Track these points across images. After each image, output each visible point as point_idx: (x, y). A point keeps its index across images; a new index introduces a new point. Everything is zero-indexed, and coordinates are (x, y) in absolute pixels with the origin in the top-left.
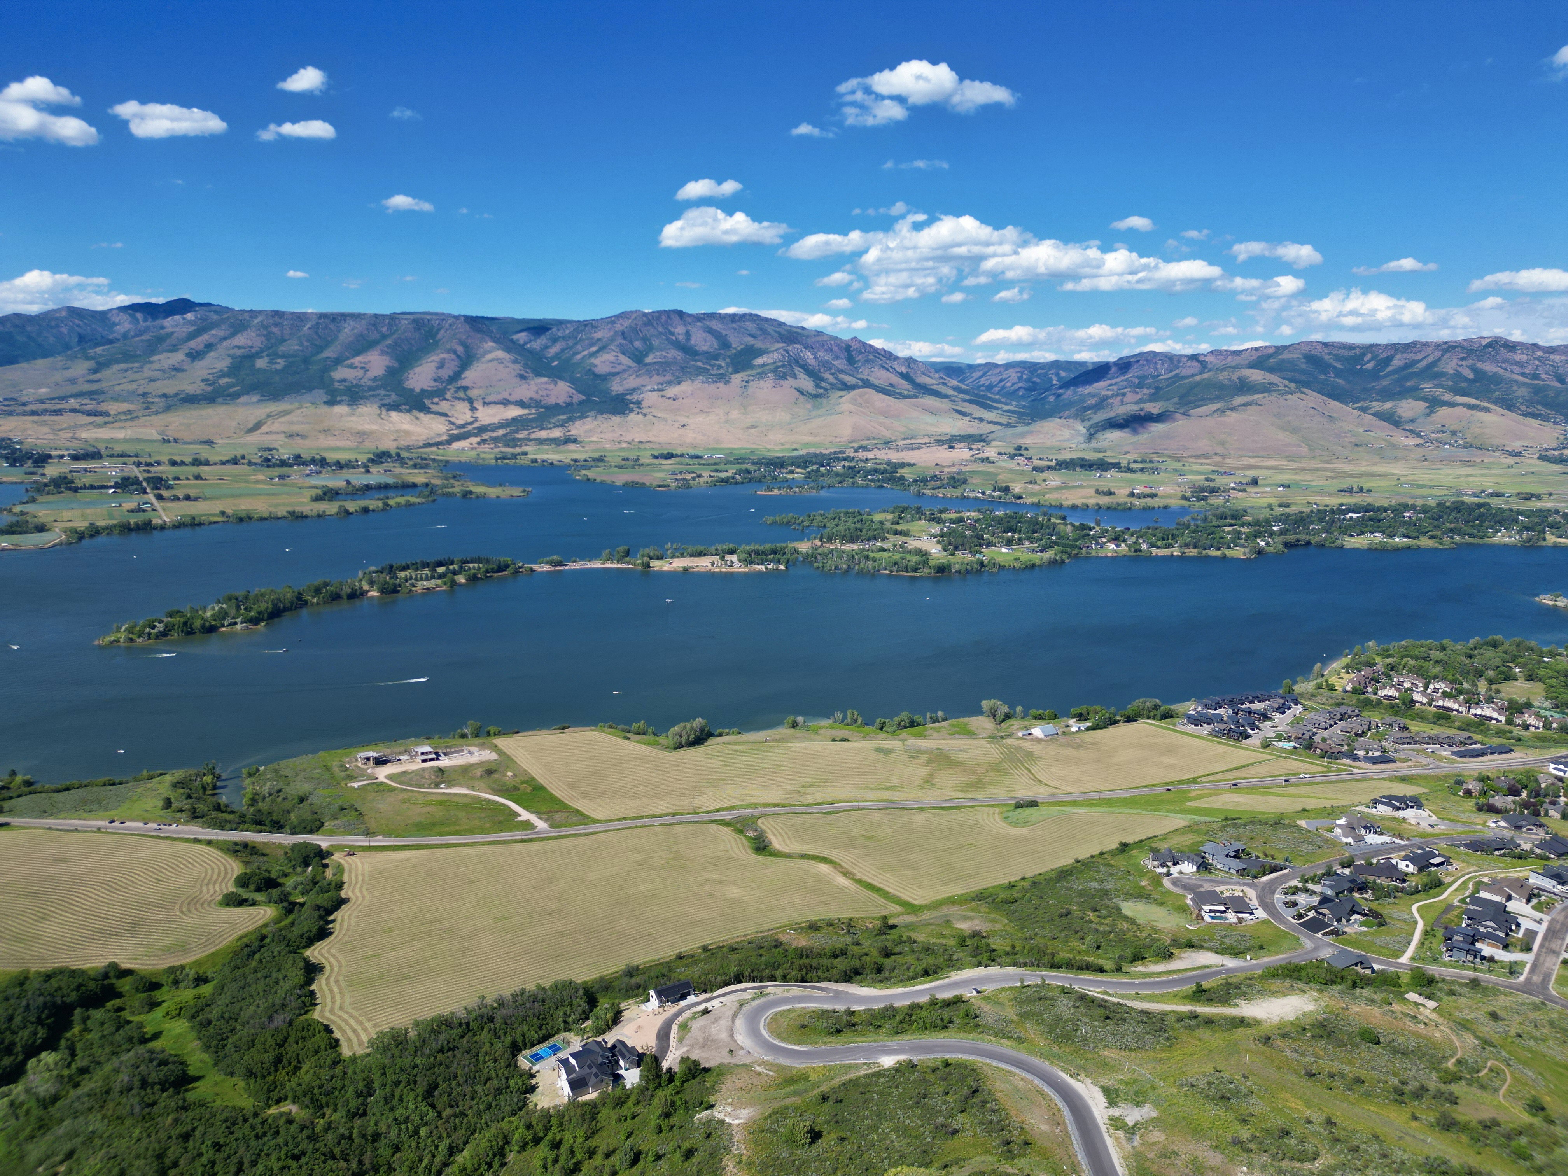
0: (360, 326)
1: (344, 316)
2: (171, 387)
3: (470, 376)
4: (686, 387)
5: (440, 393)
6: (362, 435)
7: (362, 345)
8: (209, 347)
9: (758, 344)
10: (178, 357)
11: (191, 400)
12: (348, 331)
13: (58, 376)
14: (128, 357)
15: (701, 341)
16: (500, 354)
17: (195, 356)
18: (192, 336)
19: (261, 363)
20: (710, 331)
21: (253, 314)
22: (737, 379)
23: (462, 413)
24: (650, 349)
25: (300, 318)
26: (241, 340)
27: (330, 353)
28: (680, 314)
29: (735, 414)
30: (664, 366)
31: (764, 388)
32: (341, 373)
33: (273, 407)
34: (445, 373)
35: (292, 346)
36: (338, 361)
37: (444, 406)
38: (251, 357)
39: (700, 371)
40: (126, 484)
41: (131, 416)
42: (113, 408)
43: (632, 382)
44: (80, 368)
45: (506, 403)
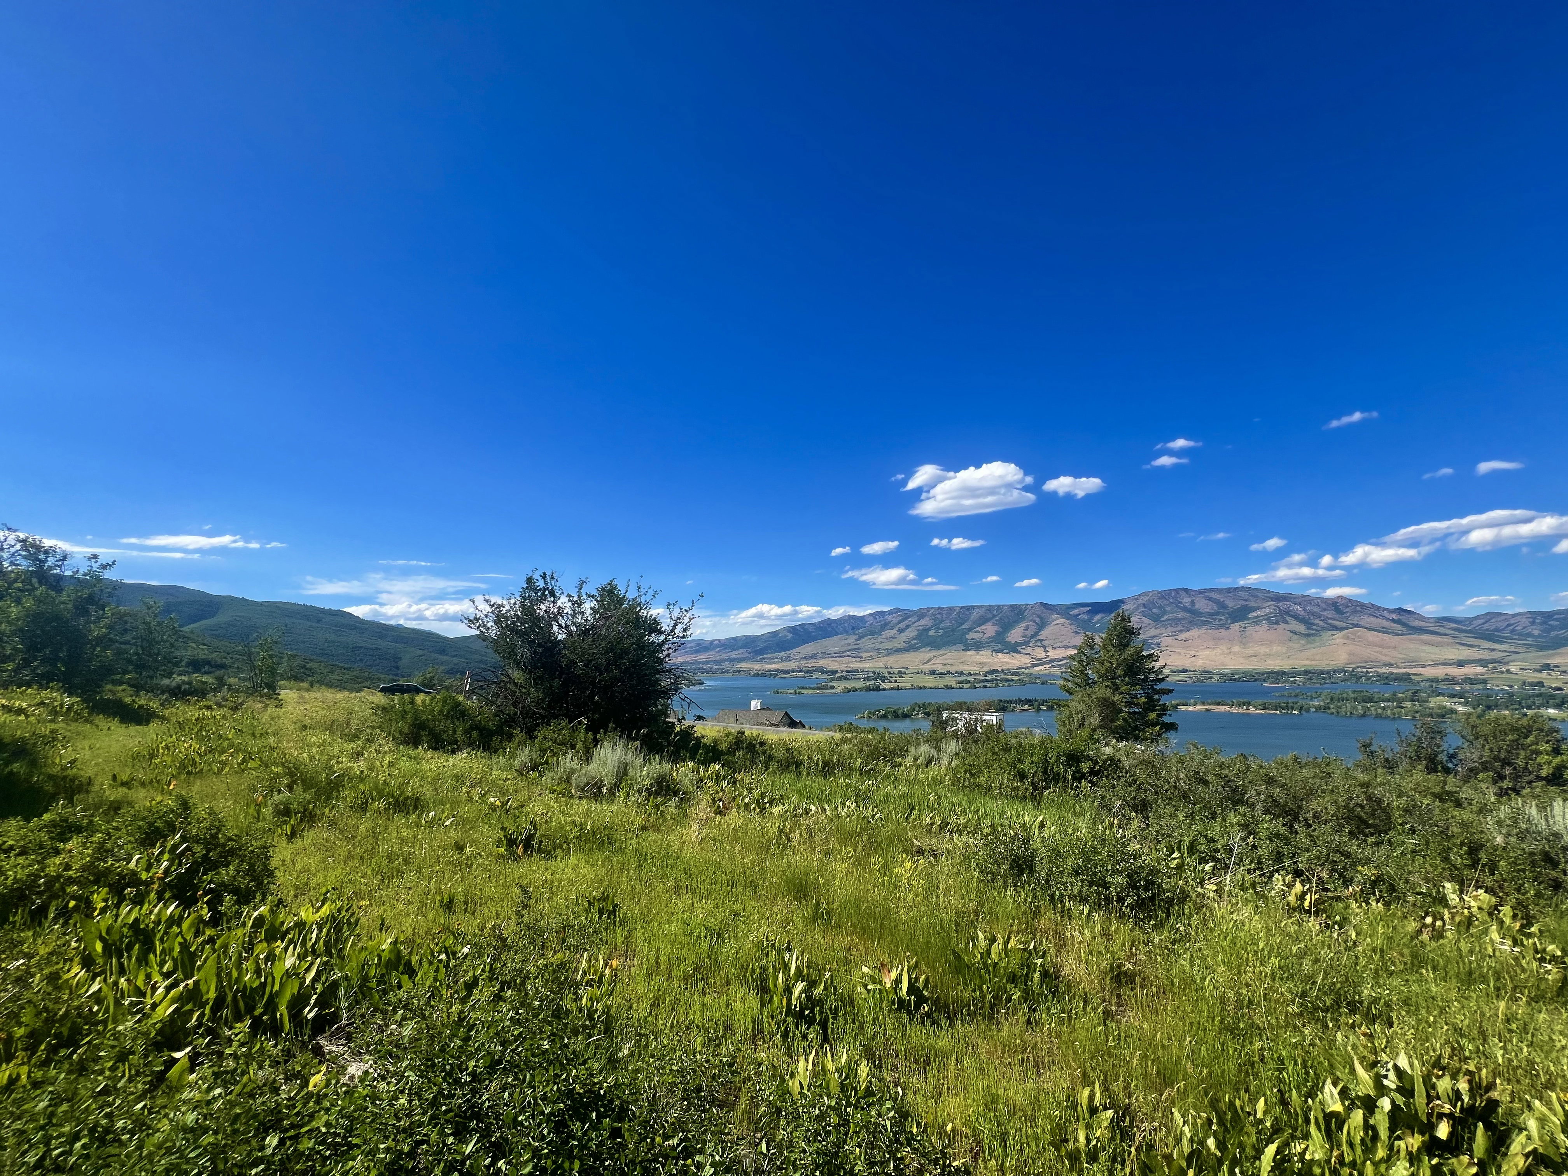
0: (981, 612)
1: (973, 607)
2: (889, 645)
3: (1043, 634)
4: (1194, 632)
5: (1026, 644)
6: (982, 663)
7: (983, 621)
8: (908, 626)
9: (1252, 604)
10: (894, 631)
11: (898, 651)
12: (975, 615)
13: (843, 643)
14: (872, 633)
15: (1202, 605)
16: (1062, 620)
17: (901, 631)
18: (900, 622)
19: (931, 633)
20: (1210, 599)
21: (929, 609)
22: (1236, 627)
23: (1040, 653)
24: (1165, 613)
25: (951, 610)
26: (922, 622)
27: (965, 626)
28: (1186, 590)
29: (1236, 649)
30: (1176, 621)
31: (1261, 631)
32: (971, 635)
33: (936, 653)
34: (1029, 633)
35: (947, 623)
36: (970, 630)
37: (1029, 650)
38: (927, 630)
39: (1204, 623)
40: (867, 679)
41: (872, 658)
42: (864, 655)
43: (1152, 632)
44: (852, 639)
45: (1066, 647)
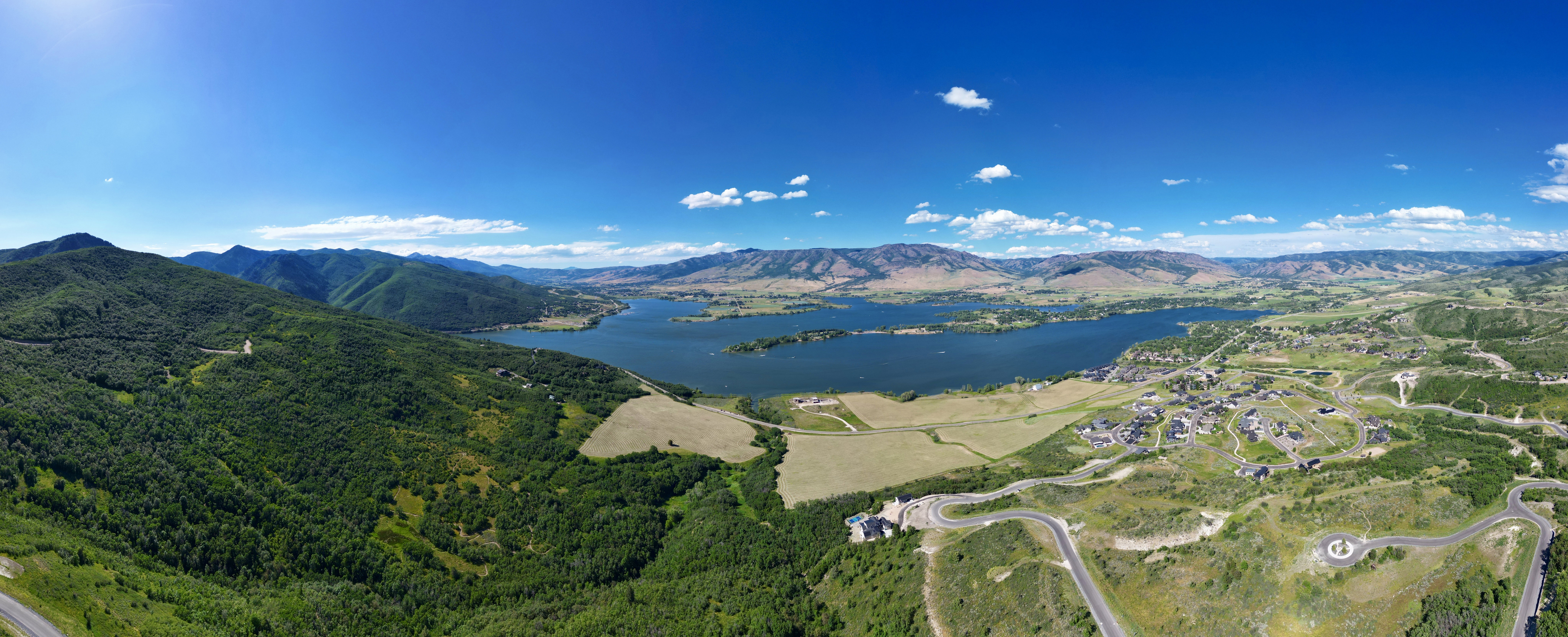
0: (800, 254)
1: (795, 251)
2: (746, 274)
3: (833, 268)
4: (906, 269)
5: (823, 274)
6: (799, 288)
7: (800, 259)
8: (757, 262)
9: (931, 254)
10: (749, 265)
11: (751, 278)
12: (796, 255)
13: (717, 272)
14: (735, 266)
15: (911, 253)
16: (843, 260)
17: (753, 265)
18: (752, 259)
19: (771, 266)
20: (914, 250)
21: (769, 251)
22: (924, 266)
23: (830, 280)
24: (893, 257)
25: (782, 252)
26: (765, 259)
27: (790, 262)
28: (903, 245)
29: (923, 278)
30: (898, 262)
31: (933, 269)
32: (793, 269)
33: (773, 280)
34: (825, 268)
35: (780, 261)
36: (793, 265)
37: (824, 278)
38: (768, 264)
39: (910, 264)
40: (733, 303)
41: (735, 283)
42: (730, 281)
43: (887, 268)
44: (723, 269)
45: (844, 276)
